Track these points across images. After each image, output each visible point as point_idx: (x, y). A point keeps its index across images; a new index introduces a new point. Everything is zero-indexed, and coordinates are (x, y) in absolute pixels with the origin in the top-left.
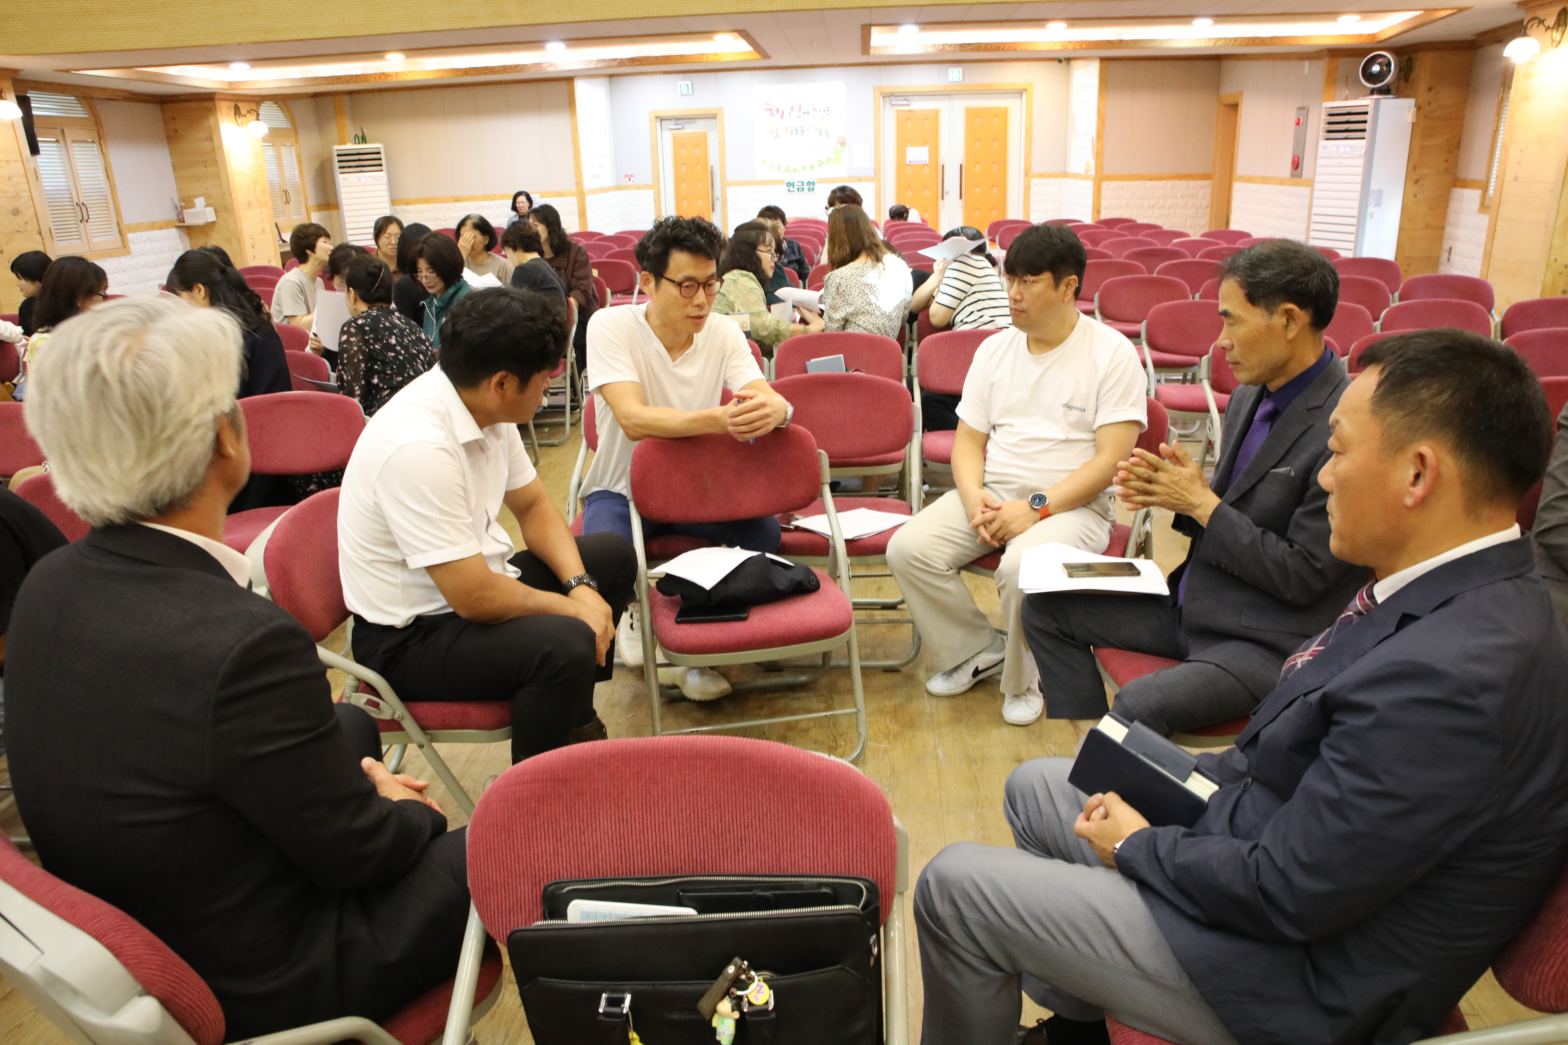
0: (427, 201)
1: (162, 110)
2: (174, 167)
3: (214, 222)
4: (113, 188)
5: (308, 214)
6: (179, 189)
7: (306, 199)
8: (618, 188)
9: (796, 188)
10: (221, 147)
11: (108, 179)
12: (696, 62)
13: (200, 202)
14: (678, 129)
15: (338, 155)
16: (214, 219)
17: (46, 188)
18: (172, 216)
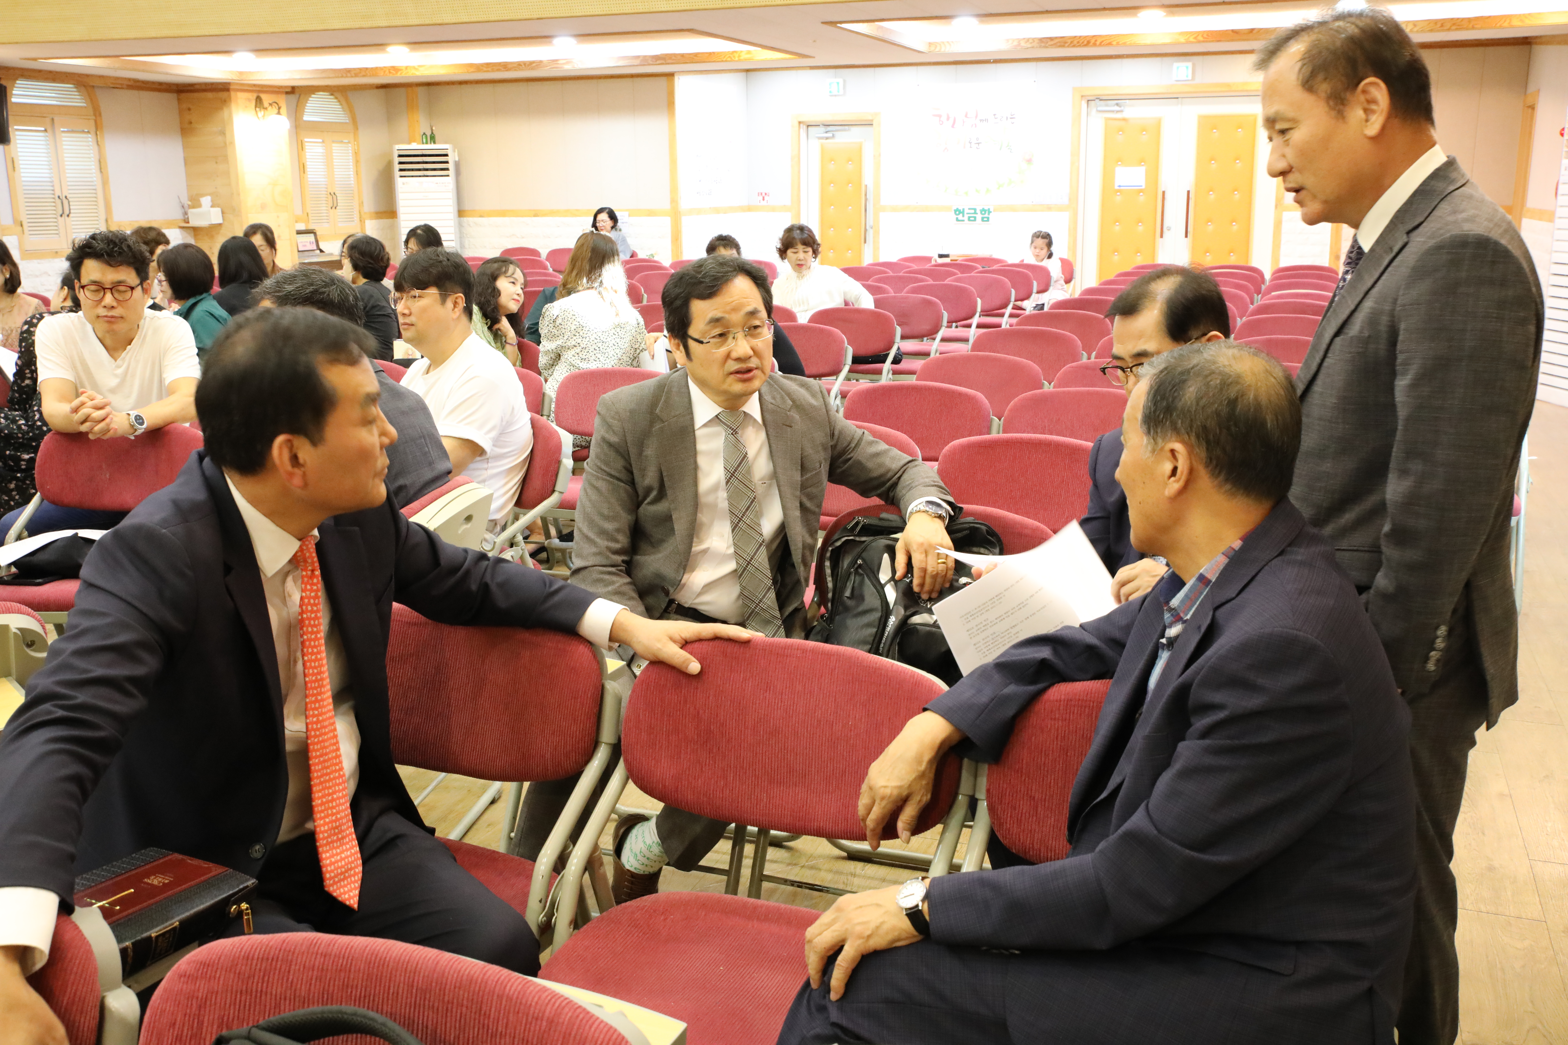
0: (502, 213)
1: (179, 99)
2: (186, 162)
3: (220, 224)
4: (105, 182)
5: (362, 221)
6: (189, 187)
7: (361, 204)
8: (749, 209)
9: (966, 216)
10: (232, 143)
11: (101, 172)
12: (726, 61)
13: (206, 201)
14: (827, 138)
15: (400, 156)
16: (220, 221)
17: (23, 179)
18: (178, 215)
